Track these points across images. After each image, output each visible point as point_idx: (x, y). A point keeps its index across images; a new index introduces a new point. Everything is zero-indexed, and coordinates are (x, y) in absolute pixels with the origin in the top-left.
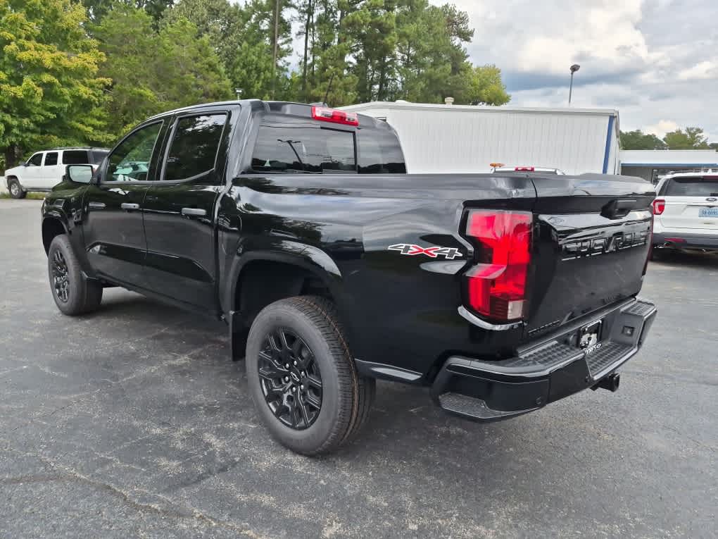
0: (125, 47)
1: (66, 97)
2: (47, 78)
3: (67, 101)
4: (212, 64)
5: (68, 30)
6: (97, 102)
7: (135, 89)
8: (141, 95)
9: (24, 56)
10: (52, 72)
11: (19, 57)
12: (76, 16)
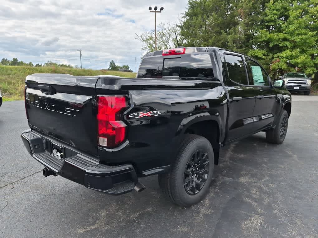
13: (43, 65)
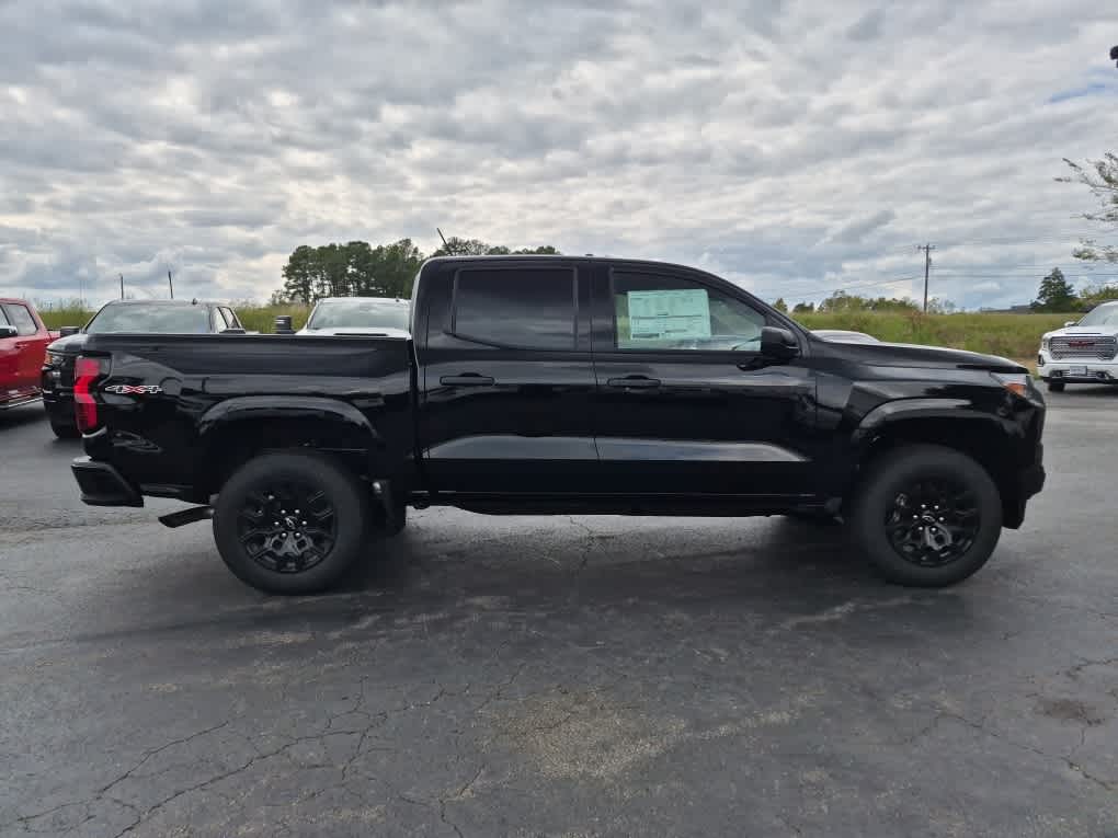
13: (816, 307)
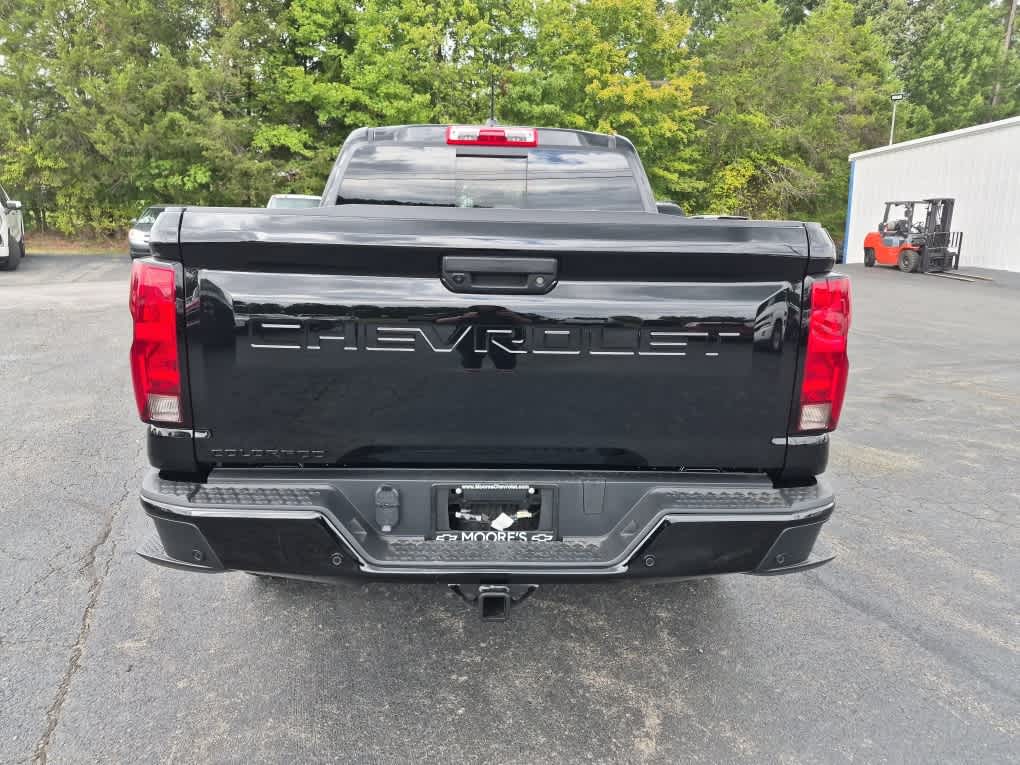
0: (739, 61)
1: (645, 139)
2: (626, 116)
3: (647, 144)
4: (870, 62)
5: (663, 51)
6: (685, 140)
7: (741, 116)
8: (745, 123)
9: (605, 94)
10: (633, 108)
11: (599, 96)
12: (675, 32)
